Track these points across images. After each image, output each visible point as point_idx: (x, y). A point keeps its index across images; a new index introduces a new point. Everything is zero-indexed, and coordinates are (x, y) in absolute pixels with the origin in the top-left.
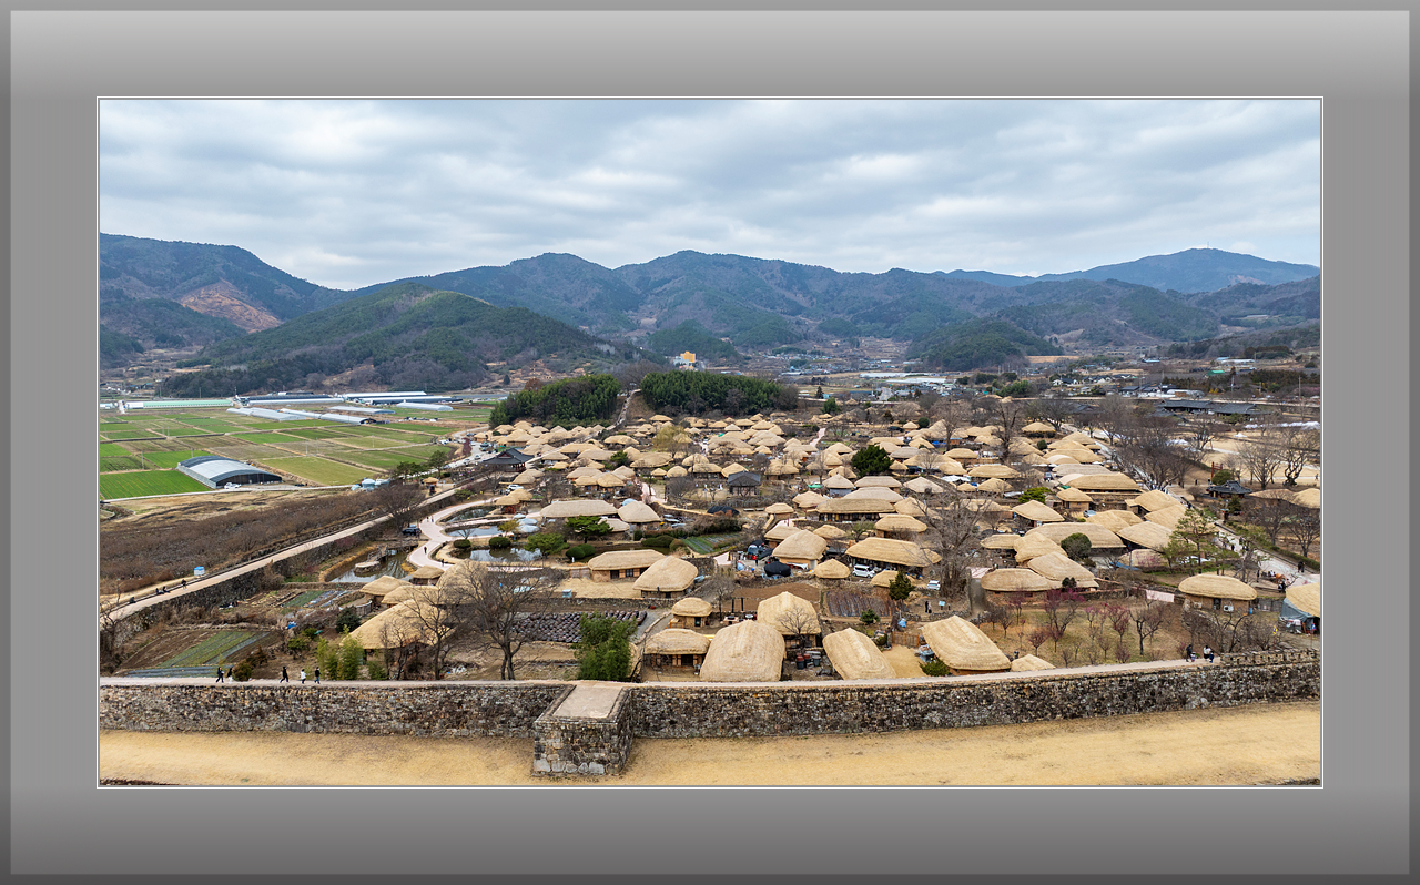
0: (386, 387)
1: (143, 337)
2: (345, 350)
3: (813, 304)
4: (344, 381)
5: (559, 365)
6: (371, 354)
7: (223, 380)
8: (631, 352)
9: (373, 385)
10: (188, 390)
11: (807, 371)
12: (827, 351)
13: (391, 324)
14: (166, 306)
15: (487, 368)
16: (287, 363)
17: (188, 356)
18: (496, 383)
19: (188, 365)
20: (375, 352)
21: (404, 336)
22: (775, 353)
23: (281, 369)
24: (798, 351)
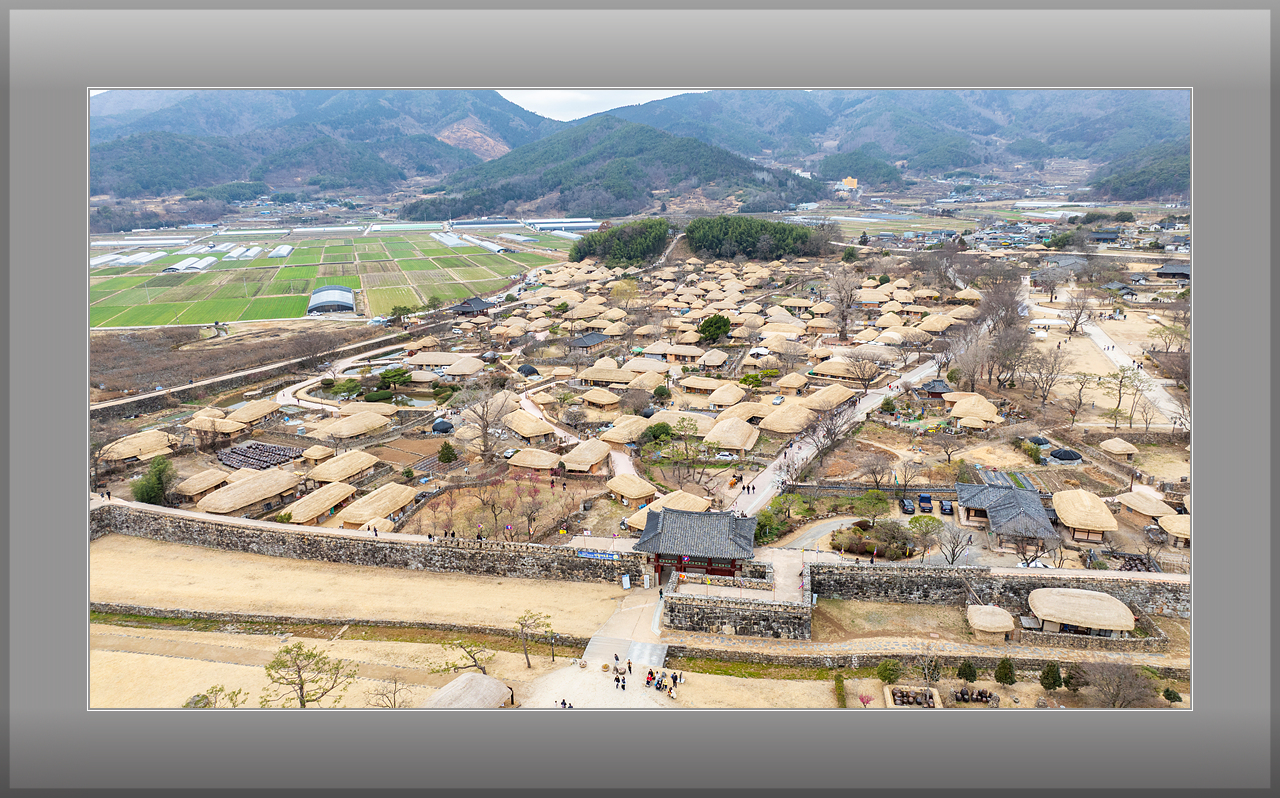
0: (564, 213)
1: (408, 167)
2: (541, 179)
3: (1010, 122)
4: (532, 209)
5: (714, 193)
6: (560, 183)
7: (442, 207)
8: (787, 179)
9: (555, 212)
10: (418, 215)
11: (967, 197)
12: (1003, 175)
13: (583, 155)
14: (426, 140)
15: (652, 196)
16: (493, 191)
17: (435, 183)
18: (654, 210)
19: (431, 192)
20: (563, 181)
21: (591, 166)
22: (946, 177)
23: (487, 197)
24: (969, 175)
